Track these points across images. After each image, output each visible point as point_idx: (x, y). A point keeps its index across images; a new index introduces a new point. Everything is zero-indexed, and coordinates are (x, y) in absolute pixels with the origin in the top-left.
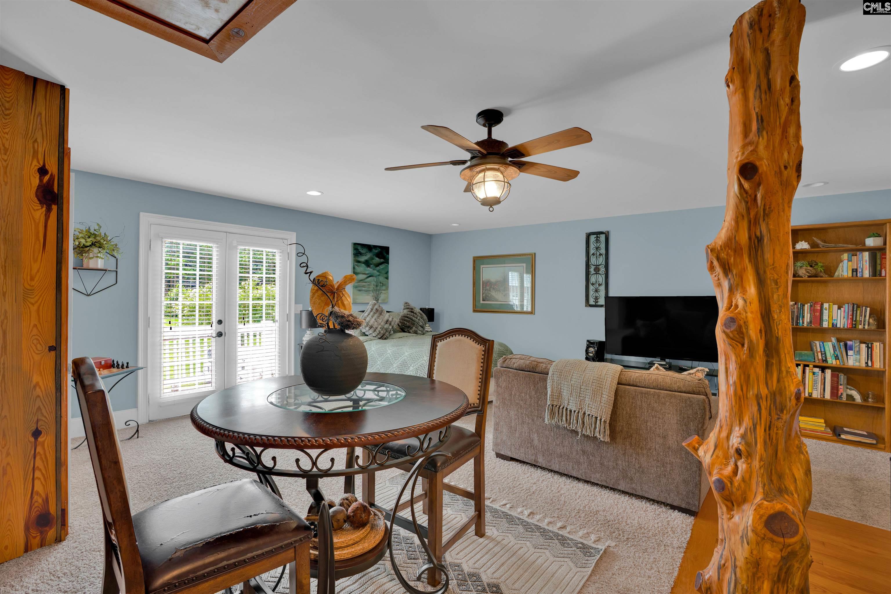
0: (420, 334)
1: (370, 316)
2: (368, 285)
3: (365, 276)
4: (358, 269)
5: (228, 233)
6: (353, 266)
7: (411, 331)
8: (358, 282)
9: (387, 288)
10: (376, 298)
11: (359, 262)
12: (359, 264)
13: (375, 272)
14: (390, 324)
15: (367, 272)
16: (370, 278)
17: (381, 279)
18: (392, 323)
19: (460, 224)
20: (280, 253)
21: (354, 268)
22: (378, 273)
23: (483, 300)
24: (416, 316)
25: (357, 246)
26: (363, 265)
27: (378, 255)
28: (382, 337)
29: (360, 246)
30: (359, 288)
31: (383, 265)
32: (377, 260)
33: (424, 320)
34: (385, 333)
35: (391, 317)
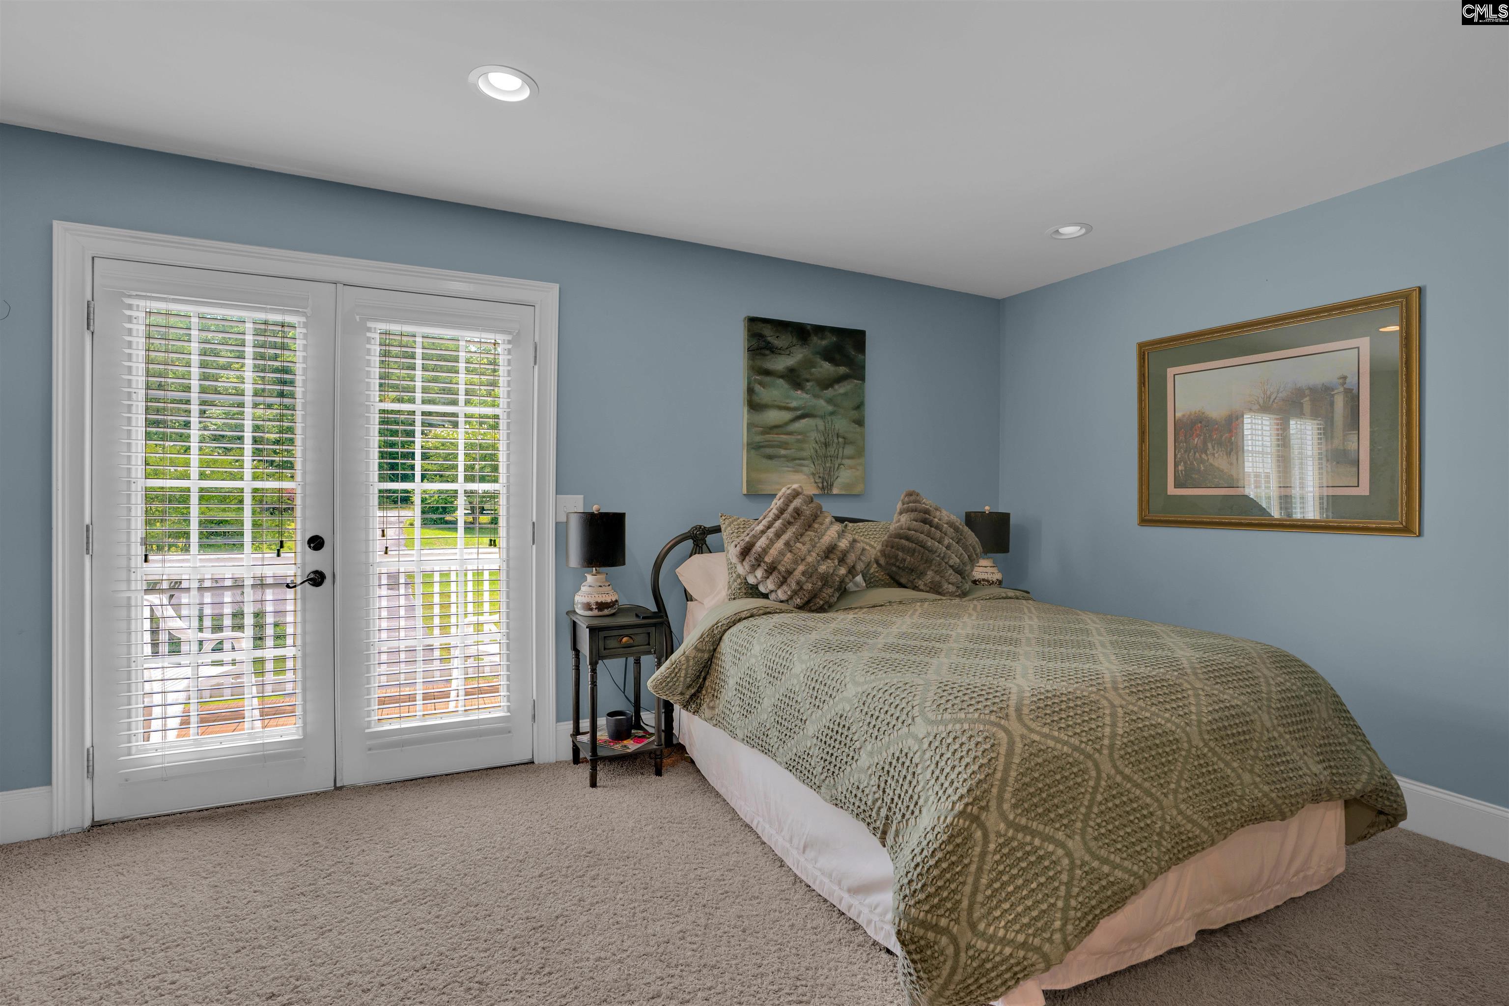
0: (952, 595)
1: (771, 533)
2: (798, 441)
3: (786, 416)
4: (765, 395)
5: (340, 286)
6: (749, 384)
7: (920, 583)
8: (763, 433)
9: (860, 452)
10: (823, 479)
11: (767, 373)
12: (768, 379)
13: (822, 403)
14: (842, 561)
15: (794, 404)
16: (804, 422)
17: (841, 424)
18: (851, 558)
19: (1089, 229)
20: (509, 342)
21: (750, 391)
22: (830, 408)
23: (1177, 485)
24: (938, 534)
25: (760, 325)
26: (781, 382)
27: (828, 355)
28: (808, 602)
29: (769, 326)
30: (769, 451)
31: (845, 383)
32: (826, 368)
33: (965, 548)
34: (821, 590)
35: (849, 537)
